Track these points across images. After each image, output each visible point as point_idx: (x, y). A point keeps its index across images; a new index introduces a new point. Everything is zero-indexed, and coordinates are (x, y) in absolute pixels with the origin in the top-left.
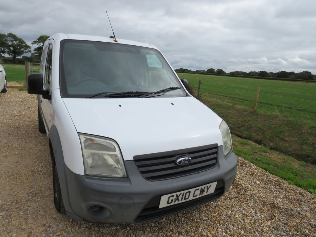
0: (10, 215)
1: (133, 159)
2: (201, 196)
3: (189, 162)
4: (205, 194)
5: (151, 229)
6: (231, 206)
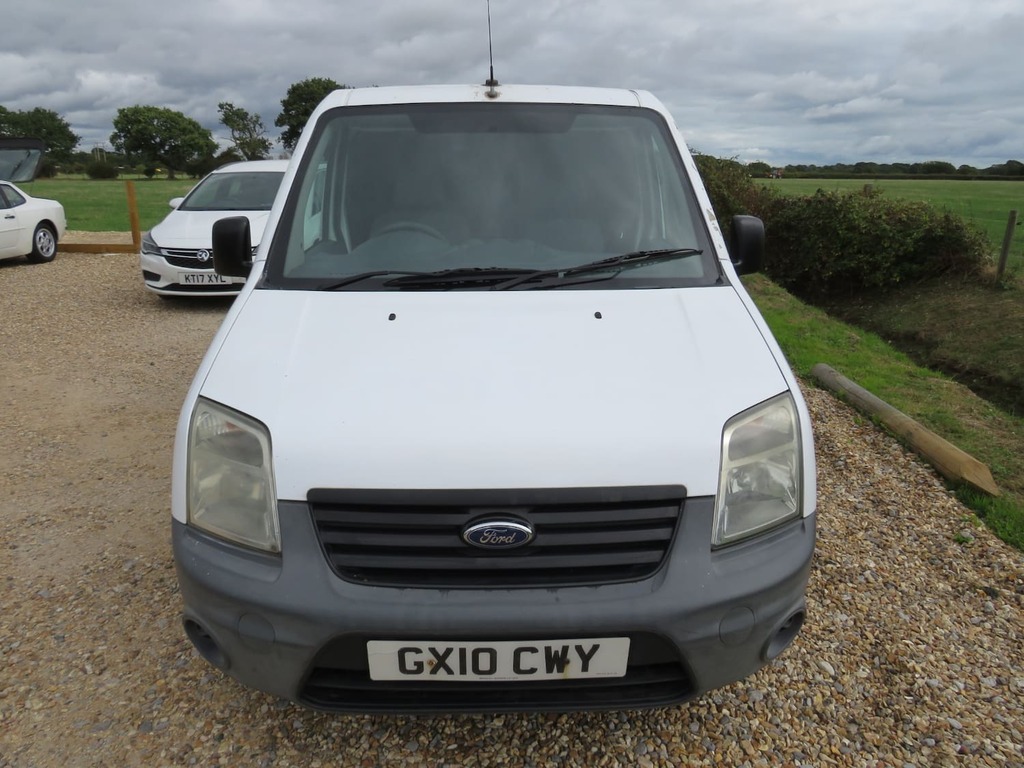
1: (305, 499)
2: (555, 675)
3: (517, 539)
4: (574, 671)
5: (434, 742)
6: (798, 751)
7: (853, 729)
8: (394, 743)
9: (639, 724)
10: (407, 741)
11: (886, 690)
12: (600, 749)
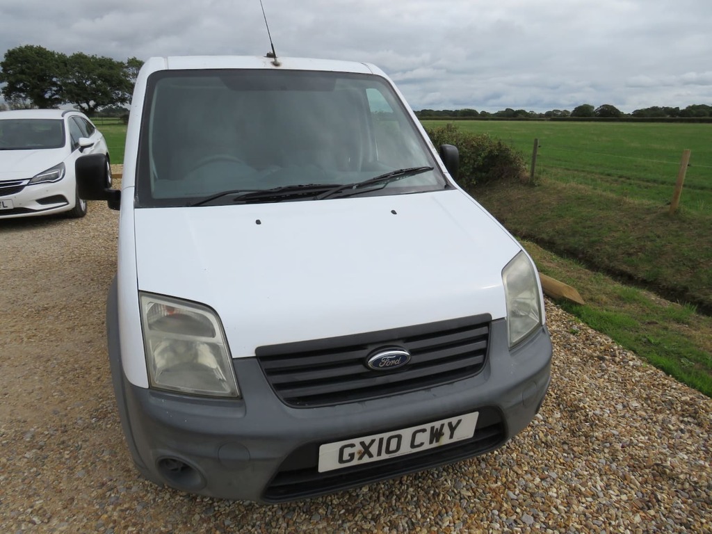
0: (44, 458)
1: (254, 355)
2: (435, 445)
4: (445, 440)
5: (329, 511)
6: (543, 466)
7: (566, 447)
8: (303, 518)
9: (451, 470)
10: (311, 515)
11: (574, 422)
12: (435, 491)
